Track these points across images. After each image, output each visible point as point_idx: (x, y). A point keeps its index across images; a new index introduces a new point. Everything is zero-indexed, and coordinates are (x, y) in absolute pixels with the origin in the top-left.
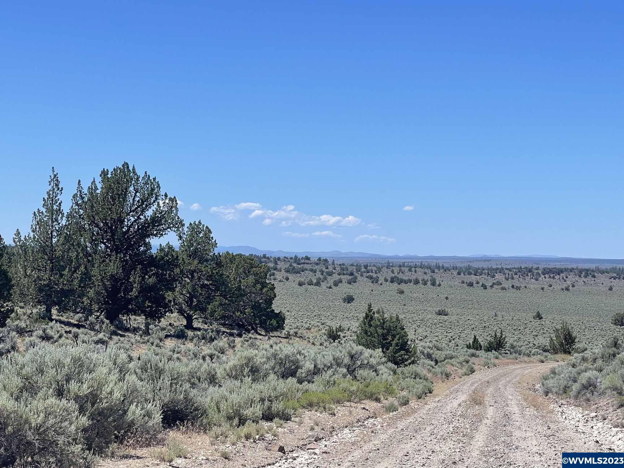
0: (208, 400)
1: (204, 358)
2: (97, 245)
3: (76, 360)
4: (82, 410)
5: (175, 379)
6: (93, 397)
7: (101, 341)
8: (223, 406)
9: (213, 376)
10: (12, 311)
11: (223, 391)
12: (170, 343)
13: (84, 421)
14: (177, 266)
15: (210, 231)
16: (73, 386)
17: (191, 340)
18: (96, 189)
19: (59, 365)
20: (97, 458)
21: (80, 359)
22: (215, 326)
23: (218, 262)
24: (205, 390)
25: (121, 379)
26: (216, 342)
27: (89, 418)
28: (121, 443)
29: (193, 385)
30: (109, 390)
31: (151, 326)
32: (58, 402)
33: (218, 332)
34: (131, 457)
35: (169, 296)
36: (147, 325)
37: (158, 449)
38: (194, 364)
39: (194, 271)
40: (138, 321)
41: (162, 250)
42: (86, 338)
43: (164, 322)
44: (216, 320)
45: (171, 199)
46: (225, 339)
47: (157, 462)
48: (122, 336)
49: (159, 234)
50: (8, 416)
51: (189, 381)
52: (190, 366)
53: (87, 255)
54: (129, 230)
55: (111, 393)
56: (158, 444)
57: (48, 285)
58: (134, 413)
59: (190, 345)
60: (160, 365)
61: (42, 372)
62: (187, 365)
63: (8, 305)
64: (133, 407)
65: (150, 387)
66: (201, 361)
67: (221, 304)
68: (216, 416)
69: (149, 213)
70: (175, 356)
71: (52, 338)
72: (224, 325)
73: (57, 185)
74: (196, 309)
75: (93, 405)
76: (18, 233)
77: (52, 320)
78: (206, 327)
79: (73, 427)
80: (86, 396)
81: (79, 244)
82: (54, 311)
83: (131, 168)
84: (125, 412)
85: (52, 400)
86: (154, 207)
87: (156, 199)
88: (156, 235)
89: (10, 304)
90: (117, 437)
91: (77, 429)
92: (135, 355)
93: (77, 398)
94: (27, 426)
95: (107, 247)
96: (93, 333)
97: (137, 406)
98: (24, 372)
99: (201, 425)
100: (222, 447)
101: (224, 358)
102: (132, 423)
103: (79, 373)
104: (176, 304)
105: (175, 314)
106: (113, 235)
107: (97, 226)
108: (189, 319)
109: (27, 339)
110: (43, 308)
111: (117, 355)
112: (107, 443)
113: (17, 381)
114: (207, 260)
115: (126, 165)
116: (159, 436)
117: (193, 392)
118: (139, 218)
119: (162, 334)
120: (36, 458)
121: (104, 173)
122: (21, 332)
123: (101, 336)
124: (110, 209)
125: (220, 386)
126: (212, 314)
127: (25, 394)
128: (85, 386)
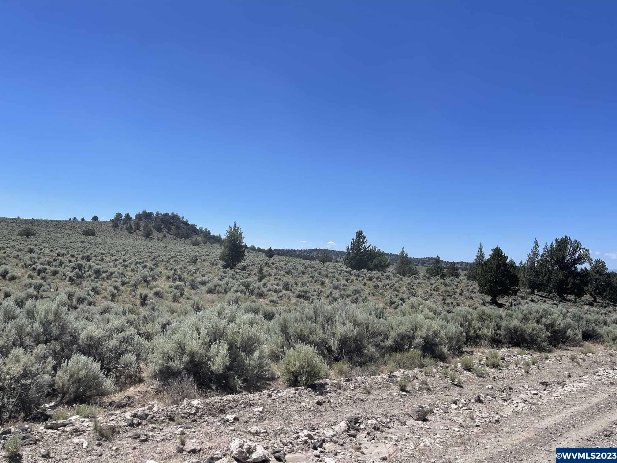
0: (603, 331)
1: (602, 314)
2: (554, 267)
3: (544, 310)
4: (547, 329)
5: (588, 322)
6: (552, 325)
7: (555, 304)
8: (610, 334)
9: (606, 322)
10: (519, 290)
11: (610, 328)
12: (586, 307)
13: (548, 333)
14: (589, 277)
15: (605, 263)
16: (543, 320)
17: (596, 306)
18: (553, 246)
19: (537, 311)
20: (554, 348)
21: (546, 310)
22: (607, 301)
23: (608, 275)
24: (601, 327)
25: (564, 319)
26: (607, 308)
27: (550, 333)
28: (564, 344)
29: (596, 325)
30: (558, 323)
31: (577, 300)
32: (537, 325)
33: (608, 304)
34: (568, 350)
35: (586, 288)
36: (576, 299)
37: (580, 348)
38: (597, 316)
39: (597, 279)
40: (572, 297)
41: (582, 270)
42: (549, 302)
43: (583, 299)
44: (607, 299)
45: (586, 250)
46: (612, 307)
47: (580, 353)
48: (564, 302)
49: (581, 263)
50: (518, 328)
51: (594, 323)
52: (595, 317)
53: (549, 271)
54: (567, 262)
55: (559, 324)
56: (580, 346)
57: (533, 281)
58: (570, 333)
59: (595, 309)
60: (581, 315)
61: (531, 313)
62: (593, 316)
63: (517, 288)
64: (569, 331)
65: (577, 324)
66: (600, 315)
67: (609, 293)
68: (607, 338)
69: (577, 255)
70: (589, 312)
71: (535, 301)
72: (611, 301)
73: (537, 244)
74: (598, 294)
75: (552, 328)
76: (521, 262)
77: (535, 294)
78: (603, 302)
79: (544, 336)
80: (549, 324)
81: (546, 267)
82: (536, 291)
83: (568, 238)
84: (566, 332)
85: (535, 324)
86: (579, 253)
87: (580, 250)
88: (580, 264)
89: (518, 287)
90: (562, 341)
91: (545, 336)
92: (570, 310)
93: (545, 325)
94: (525, 333)
95: (558, 268)
96: (552, 300)
97: (571, 330)
98: (524, 313)
99: (600, 341)
100: (609, 351)
101: (611, 315)
102: (568, 337)
103: (546, 315)
104: (588, 291)
105: (588, 296)
106: (560, 264)
107: (554, 260)
108: (595, 298)
109: (525, 301)
110: (531, 290)
111: (562, 310)
112: (558, 343)
113: (521, 316)
114: (603, 275)
115: (566, 237)
116: (581, 343)
117: (596, 328)
118: (572, 257)
119: (582, 303)
120: (529, 345)
121: (557, 240)
122: (523, 298)
123: (555, 302)
124: (559, 253)
125: (609, 326)
126: (606, 296)
127: (524, 321)
128: (548, 320)
